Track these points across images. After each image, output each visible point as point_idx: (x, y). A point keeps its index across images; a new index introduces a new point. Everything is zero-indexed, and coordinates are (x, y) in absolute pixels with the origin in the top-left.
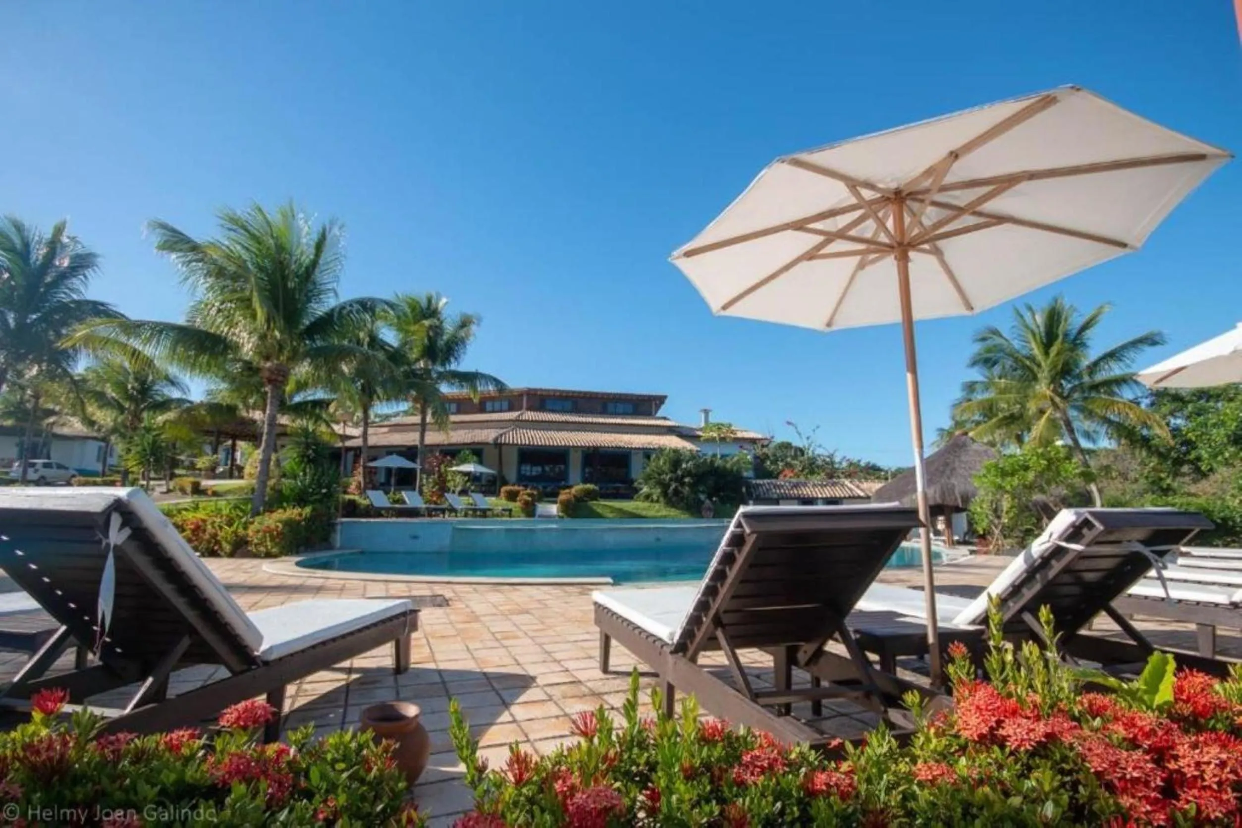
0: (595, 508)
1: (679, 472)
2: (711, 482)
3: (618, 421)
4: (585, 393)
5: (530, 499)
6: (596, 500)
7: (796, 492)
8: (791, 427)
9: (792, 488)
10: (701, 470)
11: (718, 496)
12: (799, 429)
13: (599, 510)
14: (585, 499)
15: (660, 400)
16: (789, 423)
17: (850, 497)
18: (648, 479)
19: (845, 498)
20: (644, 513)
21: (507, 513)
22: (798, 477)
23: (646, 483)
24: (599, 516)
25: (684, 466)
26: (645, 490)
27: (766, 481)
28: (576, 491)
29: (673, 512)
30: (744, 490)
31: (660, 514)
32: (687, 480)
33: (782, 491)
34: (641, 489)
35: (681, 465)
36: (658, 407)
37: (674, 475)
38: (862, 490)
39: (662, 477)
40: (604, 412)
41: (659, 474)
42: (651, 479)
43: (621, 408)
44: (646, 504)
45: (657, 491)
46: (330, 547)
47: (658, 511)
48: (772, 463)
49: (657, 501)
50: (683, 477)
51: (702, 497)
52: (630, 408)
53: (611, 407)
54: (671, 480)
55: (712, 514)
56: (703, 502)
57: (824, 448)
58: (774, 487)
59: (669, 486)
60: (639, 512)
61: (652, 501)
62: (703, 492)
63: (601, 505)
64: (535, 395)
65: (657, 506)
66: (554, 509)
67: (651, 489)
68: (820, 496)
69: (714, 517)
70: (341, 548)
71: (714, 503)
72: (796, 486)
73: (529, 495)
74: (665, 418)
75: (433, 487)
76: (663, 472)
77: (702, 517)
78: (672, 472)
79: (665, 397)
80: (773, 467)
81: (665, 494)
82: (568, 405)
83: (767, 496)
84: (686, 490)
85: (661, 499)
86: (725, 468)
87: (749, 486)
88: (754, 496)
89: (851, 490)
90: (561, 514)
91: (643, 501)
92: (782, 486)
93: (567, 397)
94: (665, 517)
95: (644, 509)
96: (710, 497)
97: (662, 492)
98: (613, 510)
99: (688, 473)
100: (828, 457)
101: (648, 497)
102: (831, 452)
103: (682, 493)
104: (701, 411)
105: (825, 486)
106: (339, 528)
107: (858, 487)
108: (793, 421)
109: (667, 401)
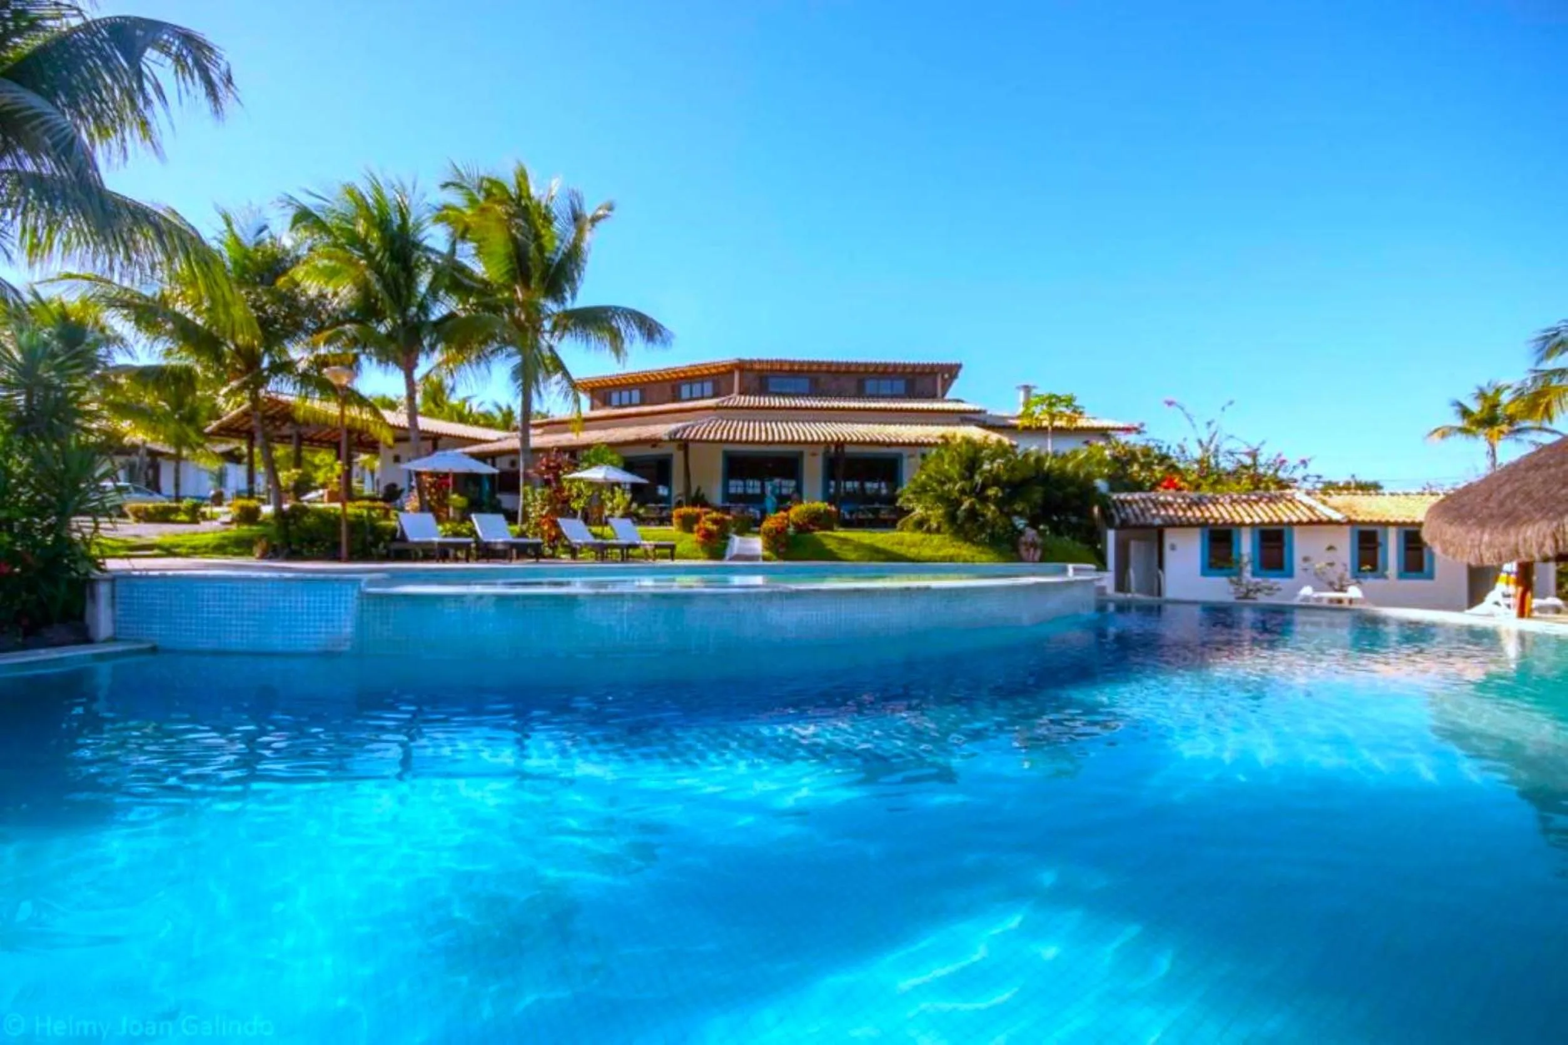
0: (826, 541)
1: (978, 479)
2: (1037, 495)
3: (882, 405)
4: (830, 364)
5: (714, 528)
6: (831, 529)
7: (1198, 514)
8: (1173, 408)
9: (1190, 507)
10: (1018, 476)
11: (1048, 521)
12: (1188, 410)
13: (832, 545)
14: (811, 527)
15: (951, 371)
16: (1170, 403)
17: (1311, 523)
18: (922, 490)
19: (1300, 523)
20: (913, 552)
21: (668, 551)
22: (1198, 487)
23: (919, 501)
24: (831, 556)
25: (986, 466)
26: (919, 511)
27: (1137, 496)
28: (797, 515)
29: (966, 550)
30: (1096, 510)
31: (941, 553)
32: (991, 492)
33: (1171, 512)
34: (913, 510)
35: (980, 466)
36: (947, 385)
37: (967, 485)
38: (1337, 509)
39: (946, 488)
40: (860, 393)
41: (942, 483)
42: (926, 491)
43: (885, 386)
44: (918, 536)
45: (937, 514)
46: (85, 637)
47: (938, 549)
48: (1142, 466)
49: (938, 530)
50: (984, 486)
51: (1020, 523)
52: (900, 386)
53: (870, 385)
54: (962, 491)
55: (1039, 553)
56: (1021, 533)
57: (1238, 439)
58: (1155, 505)
59: (959, 503)
60: (903, 550)
61: (929, 531)
62: (1021, 514)
63: (833, 537)
64: (752, 370)
65: (936, 539)
66: (756, 544)
67: (927, 509)
68: (1248, 520)
69: (1042, 559)
70: (113, 639)
71: (1041, 533)
72: (1198, 503)
73: (715, 522)
74: (958, 401)
75: (542, 509)
76: (950, 479)
77: (1021, 559)
78: (962, 477)
79: (958, 367)
80: (1143, 474)
81: (951, 517)
82: (804, 384)
83: (1142, 520)
84: (991, 511)
85: (945, 527)
86: (1063, 472)
87: (1106, 506)
88: (1117, 521)
89: (1310, 508)
90: (767, 553)
91: (913, 531)
92: (1170, 504)
93: (800, 371)
94: (951, 559)
95: (914, 545)
96: (1033, 523)
97: (946, 514)
98: (858, 546)
99: (995, 480)
100: (1248, 454)
101: (920, 524)
102: (1255, 446)
103: (983, 516)
104: (1018, 388)
105: (1256, 502)
106: (103, 590)
107: (1324, 503)
108: (1176, 400)
109: (961, 374)
